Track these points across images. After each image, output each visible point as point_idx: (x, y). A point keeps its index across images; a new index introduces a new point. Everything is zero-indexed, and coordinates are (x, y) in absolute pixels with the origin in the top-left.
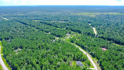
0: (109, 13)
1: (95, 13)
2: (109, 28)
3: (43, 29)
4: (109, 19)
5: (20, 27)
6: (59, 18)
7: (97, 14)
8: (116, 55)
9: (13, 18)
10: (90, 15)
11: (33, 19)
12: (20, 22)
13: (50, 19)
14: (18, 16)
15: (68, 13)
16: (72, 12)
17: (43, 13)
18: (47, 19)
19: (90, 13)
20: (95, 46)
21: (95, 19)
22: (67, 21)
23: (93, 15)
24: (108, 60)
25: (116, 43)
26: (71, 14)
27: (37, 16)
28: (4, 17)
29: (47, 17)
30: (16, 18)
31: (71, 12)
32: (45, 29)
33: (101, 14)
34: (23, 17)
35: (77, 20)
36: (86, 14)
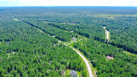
0: (132, 16)
1: (115, 15)
2: (126, 32)
3: (49, 31)
4: (130, 22)
5: (26, 29)
6: (71, 19)
7: (117, 16)
8: (121, 66)
9: (23, 19)
10: (110, 17)
11: (43, 21)
12: (27, 24)
13: (61, 21)
14: (29, 17)
15: (84, 14)
16: (90, 13)
17: (56, 14)
18: (58, 21)
19: (110, 15)
20: (99, 53)
21: (112, 22)
22: (79, 23)
23: (112, 17)
24: (108, 72)
25: (129, 50)
26: (88, 16)
27: (49, 17)
28: (15, 18)
29: (58, 19)
30: (26, 19)
31: (88, 13)
32: (50, 31)
33: (121, 16)
34: (34, 18)
35: (91, 22)
36: (104, 16)
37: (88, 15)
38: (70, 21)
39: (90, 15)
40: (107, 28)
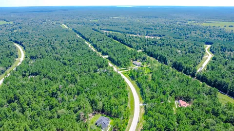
3: (101, 48)
6: (152, 29)
8: (194, 123)
9: (75, 26)
11: (103, 30)
12: (76, 33)
13: (133, 32)
15: (183, 20)
16: (194, 18)
17: (131, 20)
18: (128, 31)
22: (163, 36)
27: (117, 25)
29: (130, 27)
30: (80, 25)
31: (191, 19)
32: (104, 47)
36: (221, 25)
37: (189, 22)
38: (148, 32)
39: (193, 22)
40: (212, 48)
